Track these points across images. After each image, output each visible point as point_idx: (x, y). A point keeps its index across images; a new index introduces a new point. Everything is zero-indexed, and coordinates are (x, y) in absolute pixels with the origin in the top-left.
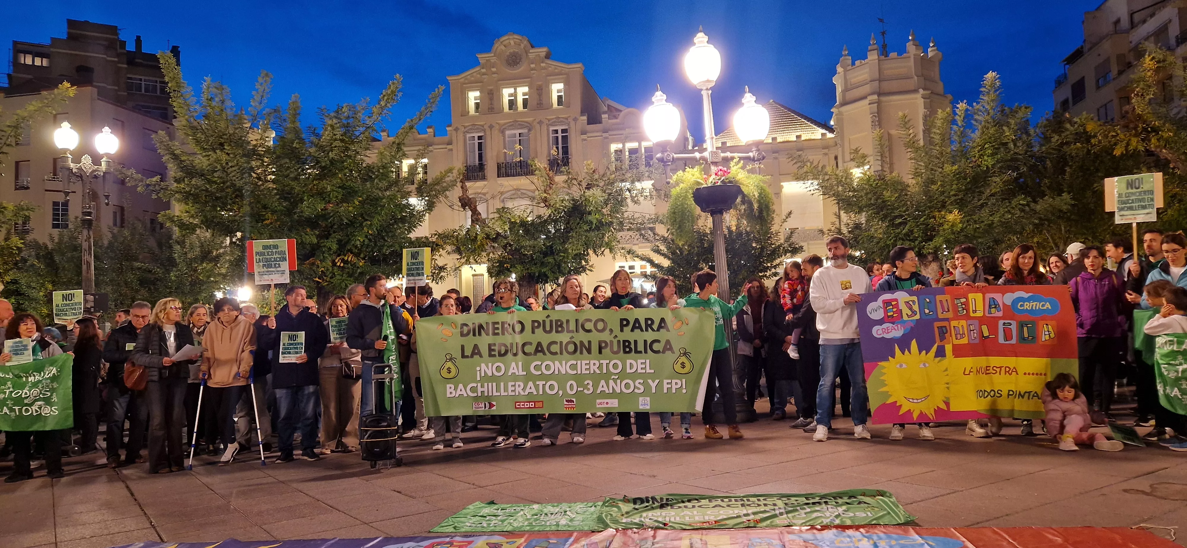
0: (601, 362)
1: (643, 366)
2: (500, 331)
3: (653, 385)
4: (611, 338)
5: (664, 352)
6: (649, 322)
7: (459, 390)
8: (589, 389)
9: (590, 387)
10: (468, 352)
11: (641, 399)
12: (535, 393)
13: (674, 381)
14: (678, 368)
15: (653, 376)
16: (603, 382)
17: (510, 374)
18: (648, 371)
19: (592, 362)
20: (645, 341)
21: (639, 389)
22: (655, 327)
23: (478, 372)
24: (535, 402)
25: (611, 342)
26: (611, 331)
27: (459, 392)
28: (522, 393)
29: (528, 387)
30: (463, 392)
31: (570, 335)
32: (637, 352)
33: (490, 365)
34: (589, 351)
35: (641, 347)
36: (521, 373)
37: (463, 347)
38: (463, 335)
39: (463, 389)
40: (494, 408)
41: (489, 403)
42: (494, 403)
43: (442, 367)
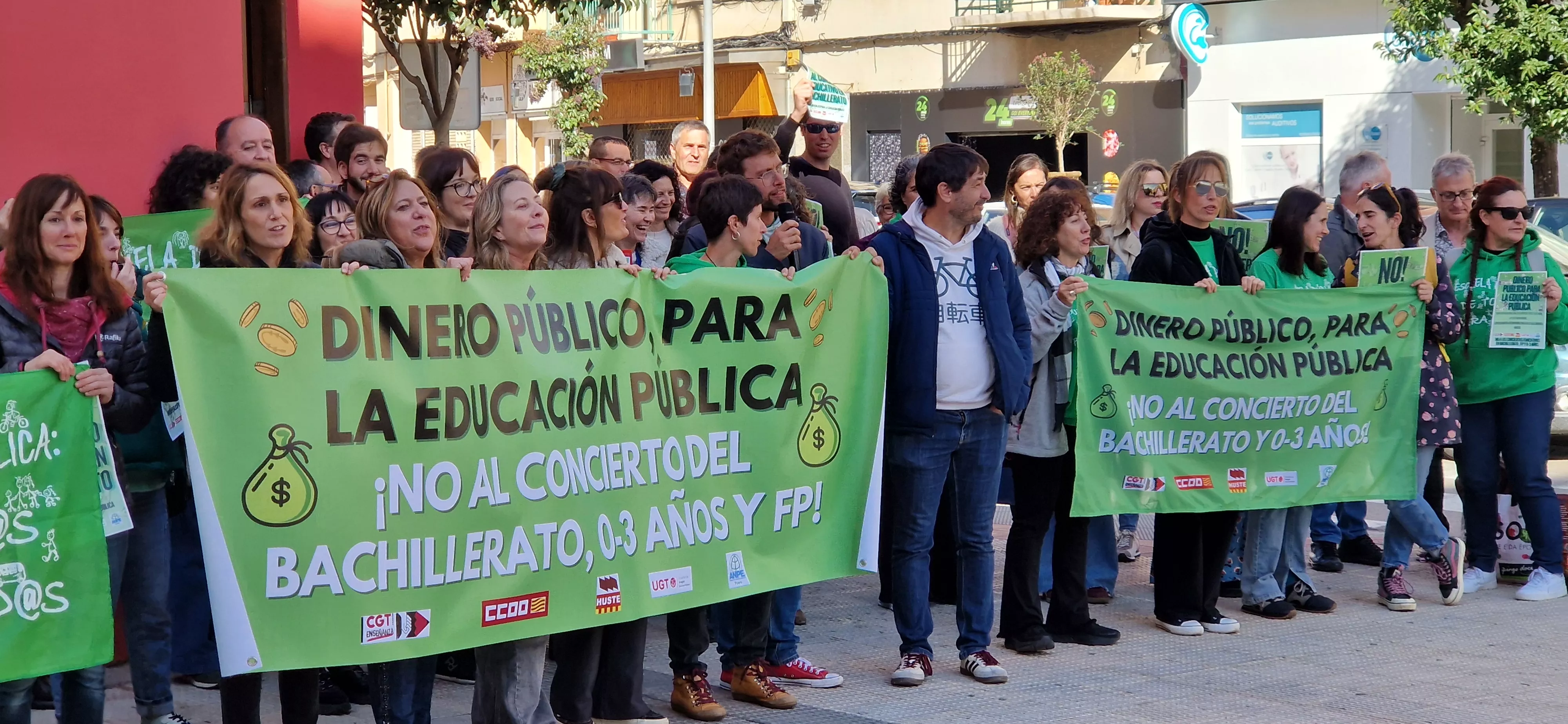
0: (643, 444)
3: (747, 511)
11: (728, 557)
12: (534, 564)
18: (735, 465)
19: (626, 448)
21: (720, 526)
23: (380, 500)
24: (530, 598)
26: (651, 339)
28: (499, 567)
29: (515, 546)
30: (330, 577)
36: (500, 497)
37: (332, 398)
38: (332, 352)
39: (329, 566)
40: (425, 632)
41: (411, 614)
42: (426, 613)
43: (254, 479)
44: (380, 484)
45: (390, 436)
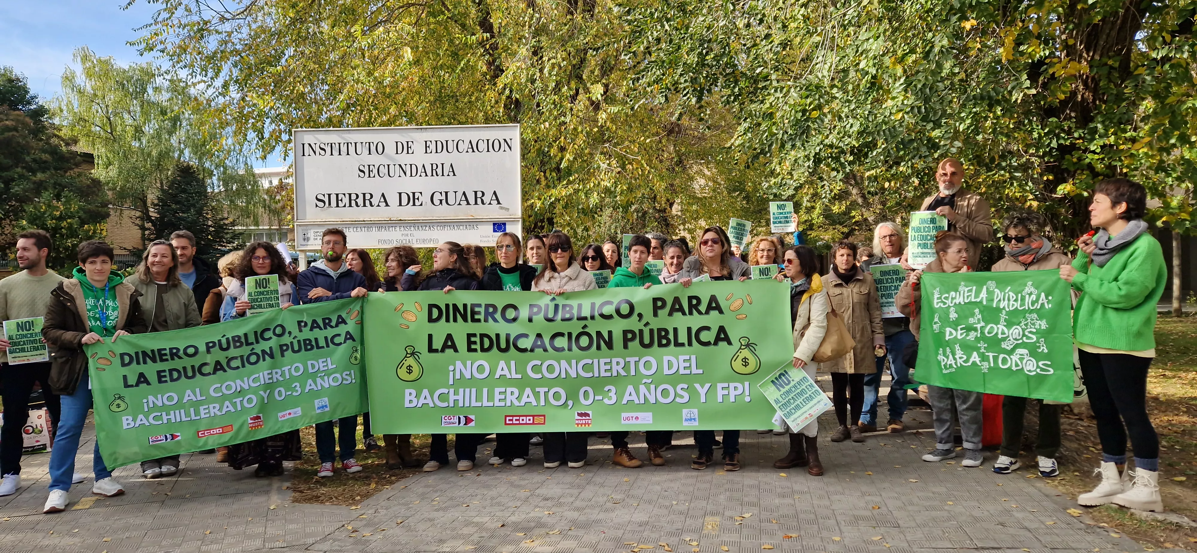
0: (628, 359)
1: (687, 365)
2: (482, 317)
3: (702, 391)
4: (641, 326)
5: (716, 343)
6: (694, 302)
7: (423, 397)
8: (610, 398)
9: (612, 394)
10: (438, 344)
11: (685, 411)
12: (534, 403)
13: (732, 385)
14: (738, 365)
15: (701, 379)
16: (630, 388)
17: (497, 376)
18: (694, 371)
19: (614, 360)
20: (689, 329)
21: (682, 397)
22: (703, 308)
23: (451, 373)
24: (533, 416)
25: (641, 331)
26: (640, 316)
27: (422, 401)
28: (516, 403)
29: (525, 395)
30: (429, 401)
31: (583, 323)
32: (677, 344)
33: (469, 363)
34: (610, 345)
35: (683, 338)
36: (514, 376)
37: (430, 337)
38: (431, 320)
39: (428, 397)
40: (472, 424)
41: (465, 417)
42: (472, 417)
43: (400, 365)
44: (451, 368)
45: (456, 350)
